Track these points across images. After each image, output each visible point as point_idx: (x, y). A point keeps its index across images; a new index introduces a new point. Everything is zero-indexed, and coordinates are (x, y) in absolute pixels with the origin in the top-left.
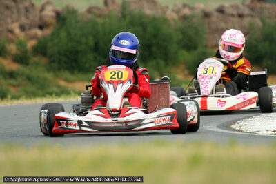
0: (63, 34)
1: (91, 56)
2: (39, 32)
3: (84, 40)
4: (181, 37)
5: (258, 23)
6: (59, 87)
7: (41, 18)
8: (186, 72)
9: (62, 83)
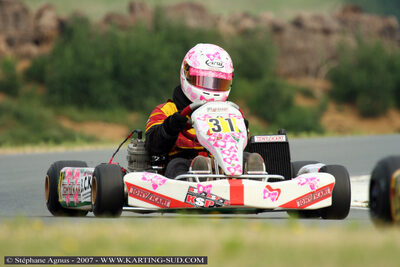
0: (68, 53)
1: (108, 85)
2: (34, 50)
3: (98, 62)
5: (351, 42)
6: (61, 129)
7: (37, 29)
9: (66, 124)
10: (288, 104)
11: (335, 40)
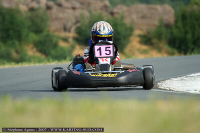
4: (30, 24)
5: (86, 13)
8: (35, 49)
10: (55, 46)
11: (78, 13)
